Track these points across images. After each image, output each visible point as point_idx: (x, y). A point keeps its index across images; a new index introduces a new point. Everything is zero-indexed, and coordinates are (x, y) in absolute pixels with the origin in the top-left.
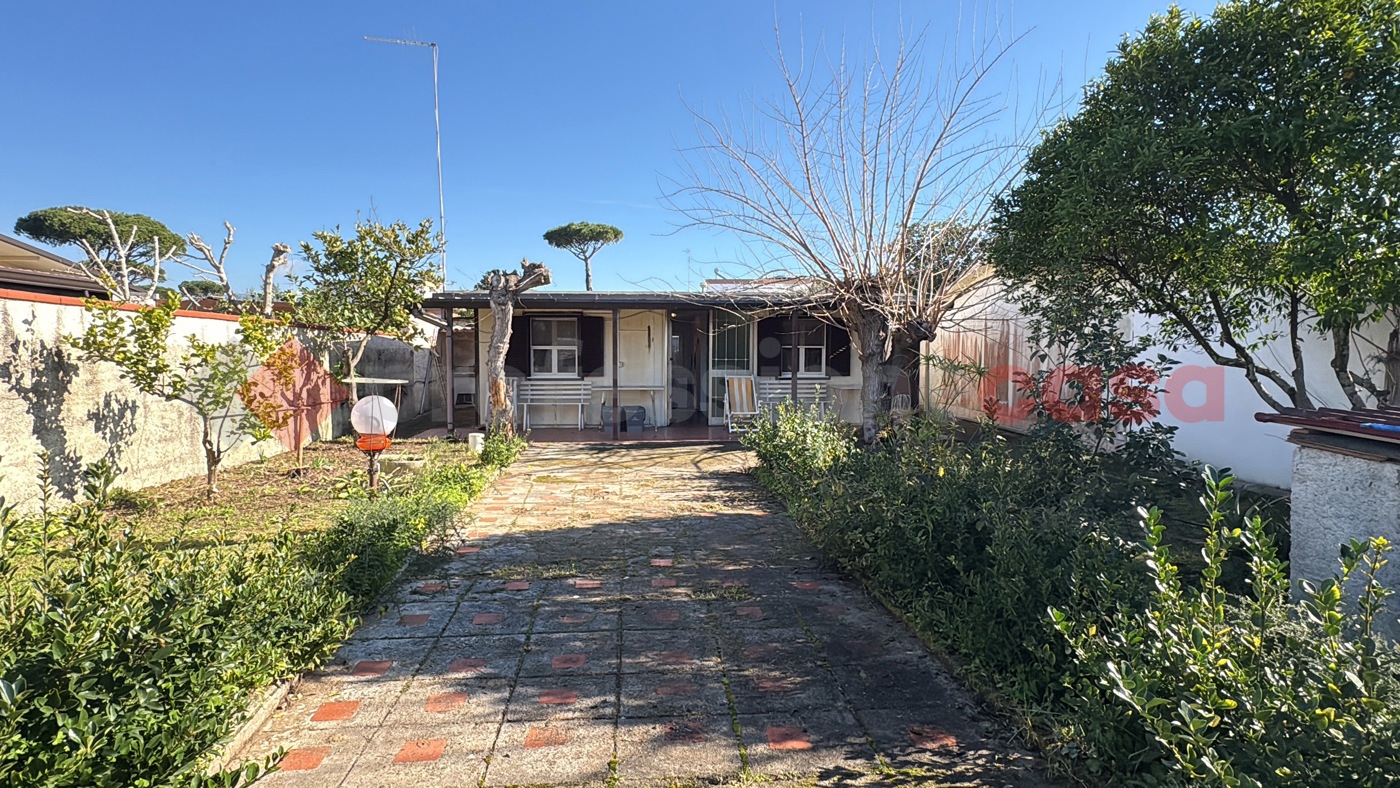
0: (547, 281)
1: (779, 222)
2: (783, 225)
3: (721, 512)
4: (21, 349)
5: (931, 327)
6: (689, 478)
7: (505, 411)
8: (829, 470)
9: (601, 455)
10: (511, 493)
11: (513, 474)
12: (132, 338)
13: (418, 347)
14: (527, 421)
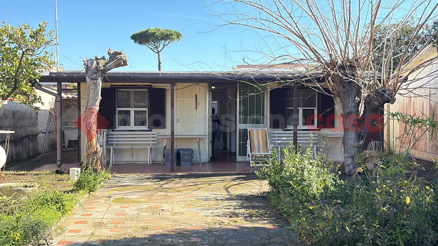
0: (125, 64)
1: (284, 22)
2: (287, 24)
3: (242, 225)
5: (392, 94)
6: (221, 200)
7: (96, 152)
8: (321, 197)
9: (162, 183)
10: (94, 210)
11: (99, 196)
13: (37, 108)
14: (112, 158)
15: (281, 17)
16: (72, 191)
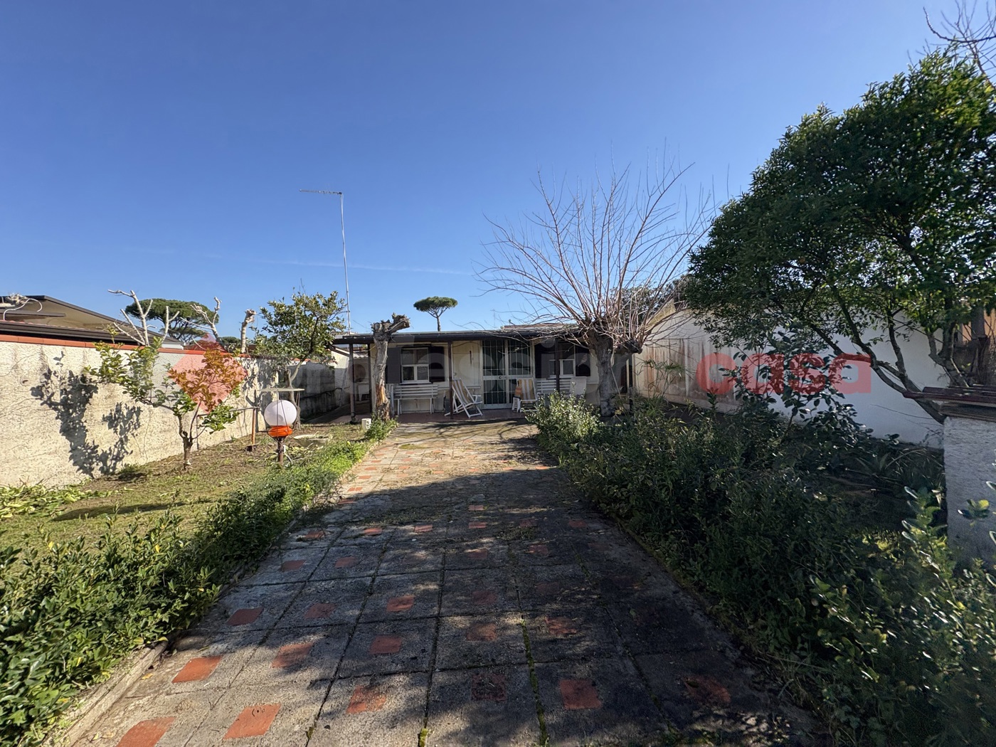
0: (407, 326)
1: (545, 286)
2: (548, 288)
3: (516, 468)
4: (53, 377)
5: (639, 345)
6: (496, 444)
7: (385, 404)
8: (585, 438)
9: (442, 430)
10: (383, 457)
11: (387, 444)
12: (128, 367)
13: (332, 367)
14: (400, 409)
15: (542, 281)
16: (363, 440)
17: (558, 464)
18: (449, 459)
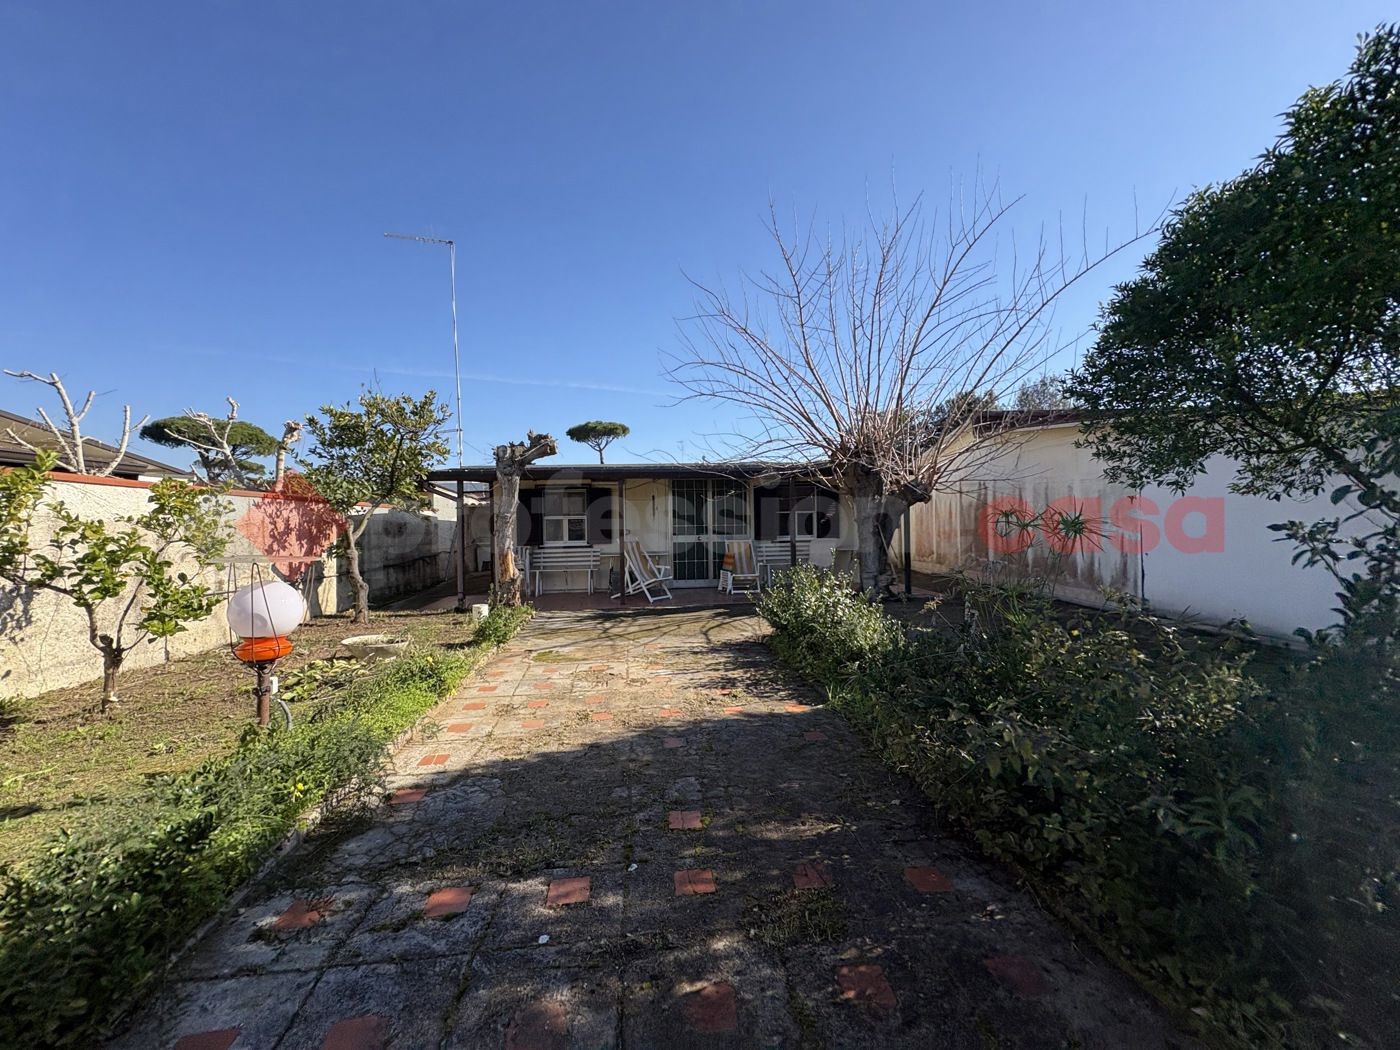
0: (553, 452)
5: (926, 489)
6: (701, 653)
10: (502, 679)
11: (513, 650)
13: (427, 518)
14: (539, 587)
15: (773, 384)
16: (469, 644)
17: (824, 700)
18: (619, 685)
